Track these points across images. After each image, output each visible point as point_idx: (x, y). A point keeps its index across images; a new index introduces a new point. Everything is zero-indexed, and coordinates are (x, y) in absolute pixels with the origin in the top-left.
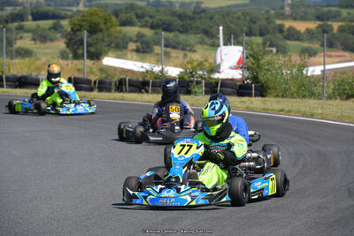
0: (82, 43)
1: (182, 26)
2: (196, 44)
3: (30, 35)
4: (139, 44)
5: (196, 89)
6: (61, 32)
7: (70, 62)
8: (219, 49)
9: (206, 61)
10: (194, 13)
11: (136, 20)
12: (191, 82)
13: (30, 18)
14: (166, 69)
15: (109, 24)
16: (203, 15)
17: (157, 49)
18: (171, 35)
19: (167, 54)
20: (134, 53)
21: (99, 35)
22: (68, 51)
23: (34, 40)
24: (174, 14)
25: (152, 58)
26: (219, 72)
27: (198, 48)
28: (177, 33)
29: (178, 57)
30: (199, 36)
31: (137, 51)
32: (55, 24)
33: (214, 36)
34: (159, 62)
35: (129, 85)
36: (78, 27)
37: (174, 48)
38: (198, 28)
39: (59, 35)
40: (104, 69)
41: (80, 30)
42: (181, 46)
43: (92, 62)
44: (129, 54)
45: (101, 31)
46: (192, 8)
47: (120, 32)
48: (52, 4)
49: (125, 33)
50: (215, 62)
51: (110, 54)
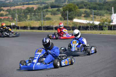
0: (67, 15)
1: (100, 8)
2: (105, 13)
3: (50, 13)
4: (85, 14)
5: (105, 29)
6: (60, 12)
7: (63, 21)
8: (112, 15)
9: (108, 19)
10: (104, 3)
11: (84, 7)
12: (103, 26)
13: (50, 7)
14: (94, 22)
15: (75, 8)
16: (107, 4)
17: (91, 16)
18: (96, 11)
19: (95, 17)
20: (84, 17)
21: (72, 12)
22: (62, 17)
23: (51, 14)
24: (97, 4)
25: (90, 19)
26: (113, 23)
27: (105, 15)
28: (98, 10)
29: (98, 18)
30: (106, 11)
31: (85, 17)
32: (58, 9)
33: (111, 11)
34: (92, 20)
35: (82, 28)
36: (65, 10)
37: (97, 15)
38: (105, 8)
39: (59, 13)
40: (74, 23)
41: (66, 11)
42: (99, 14)
43: (70, 21)
44: (82, 18)
45: (73, 11)
46: (103, 2)
47: (79, 11)
48: (57, 3)
49: (81, 11)
50: (111, 19)
51: (76, 18)
